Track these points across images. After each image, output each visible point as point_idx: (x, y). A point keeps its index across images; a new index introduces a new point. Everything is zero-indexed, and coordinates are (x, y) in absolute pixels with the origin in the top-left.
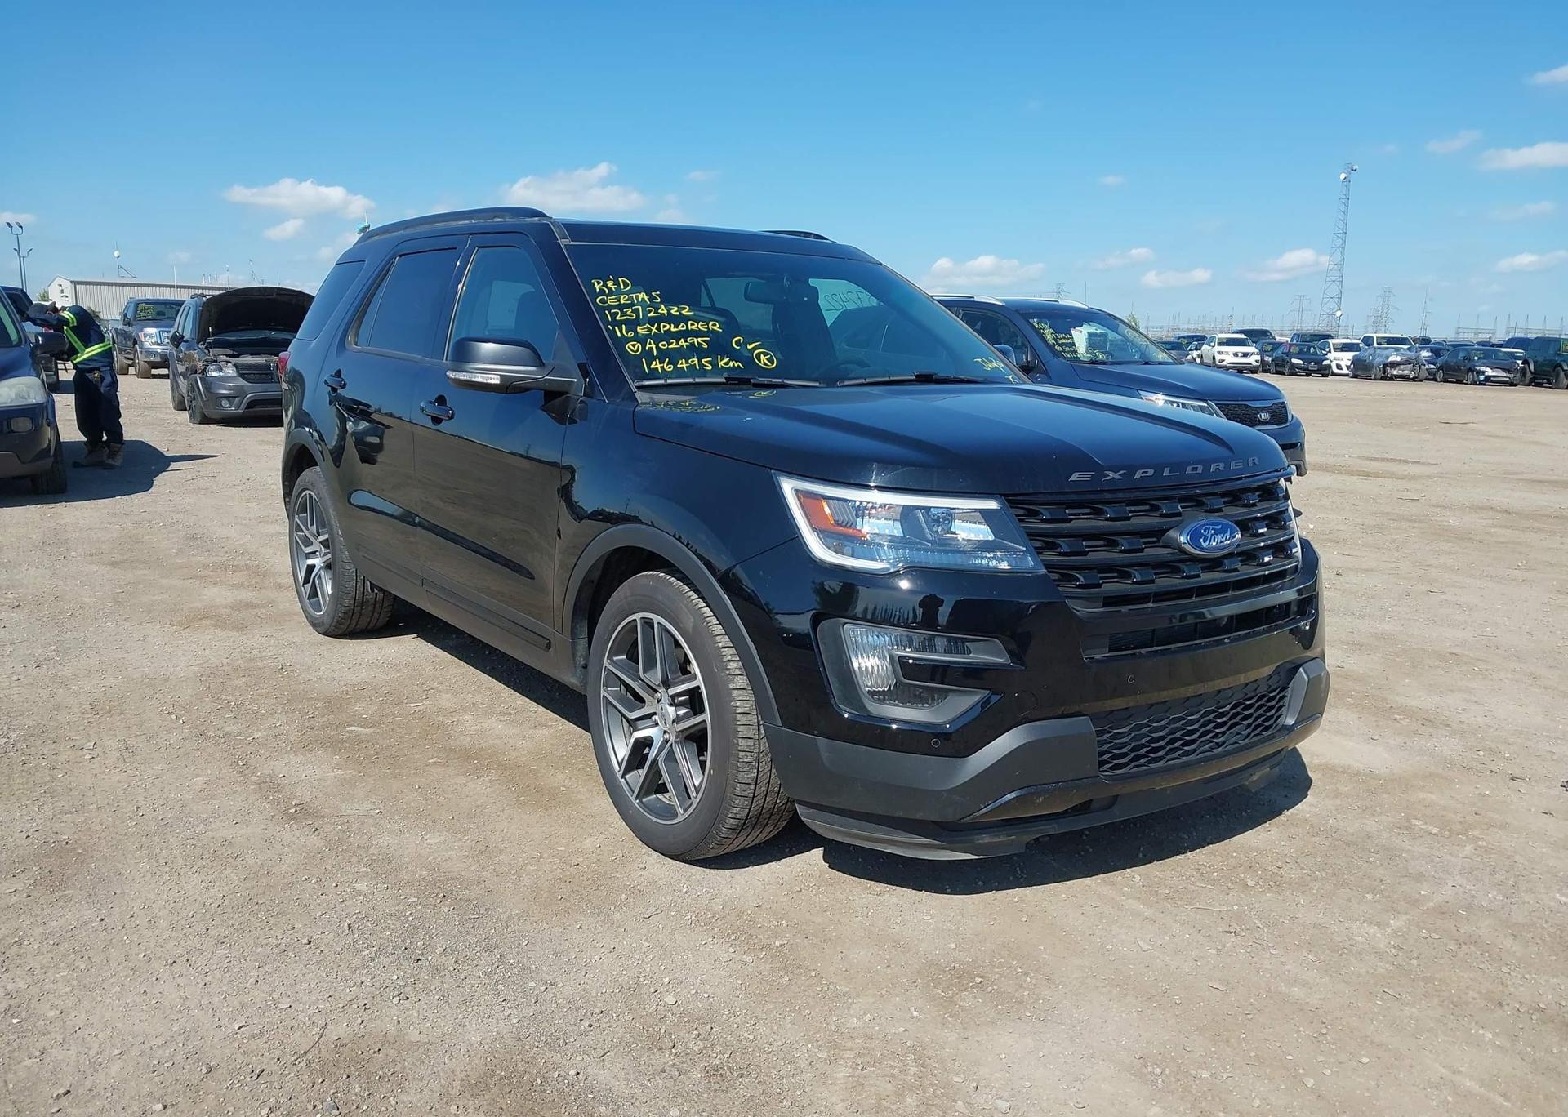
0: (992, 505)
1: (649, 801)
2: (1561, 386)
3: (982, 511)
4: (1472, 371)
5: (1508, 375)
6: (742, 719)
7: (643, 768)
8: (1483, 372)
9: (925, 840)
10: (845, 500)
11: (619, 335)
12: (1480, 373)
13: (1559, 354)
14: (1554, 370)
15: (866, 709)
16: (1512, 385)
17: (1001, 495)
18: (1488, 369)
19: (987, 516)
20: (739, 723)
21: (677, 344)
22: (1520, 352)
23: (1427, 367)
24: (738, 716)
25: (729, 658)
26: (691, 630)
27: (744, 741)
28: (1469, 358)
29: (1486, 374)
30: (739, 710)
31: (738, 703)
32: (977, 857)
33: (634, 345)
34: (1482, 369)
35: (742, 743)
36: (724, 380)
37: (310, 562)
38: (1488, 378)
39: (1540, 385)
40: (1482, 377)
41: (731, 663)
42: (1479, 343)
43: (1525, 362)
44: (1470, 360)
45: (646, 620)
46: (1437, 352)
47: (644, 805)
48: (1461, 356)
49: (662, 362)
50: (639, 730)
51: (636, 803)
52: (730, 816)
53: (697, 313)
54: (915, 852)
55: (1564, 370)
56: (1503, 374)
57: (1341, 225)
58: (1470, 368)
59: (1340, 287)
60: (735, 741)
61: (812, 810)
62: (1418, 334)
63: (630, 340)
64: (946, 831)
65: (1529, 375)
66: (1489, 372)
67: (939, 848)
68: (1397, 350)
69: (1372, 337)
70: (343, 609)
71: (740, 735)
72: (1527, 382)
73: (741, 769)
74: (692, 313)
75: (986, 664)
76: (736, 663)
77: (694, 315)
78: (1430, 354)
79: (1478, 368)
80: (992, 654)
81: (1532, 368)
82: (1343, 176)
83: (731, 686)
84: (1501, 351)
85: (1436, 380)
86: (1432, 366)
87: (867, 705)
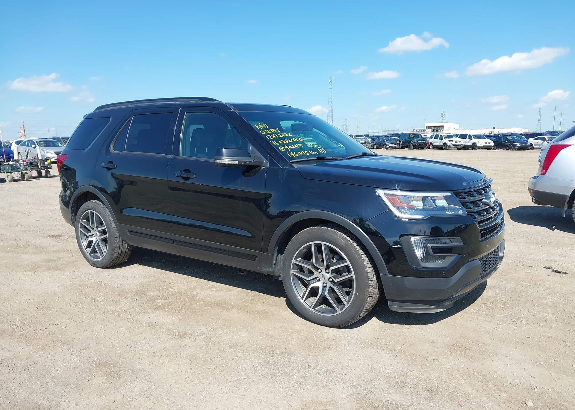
0: (448, 194)
1: (318, 309)
2: (411, 148)
3: (444, 197)
4: (385, 145)
5: (396, 146)
6: (370, 274)
7: (316, 297)
8: (388, 145)
9: (432, 307)
10: (405, 196)
11: (275, 144)
12: (387, 145)
13: (410, 138)
14: (409, 143)
15: (421, 265)
16: (397, 149)
17: (452, 191)
18: (390, 144)
19: (446, 198)
20: (369, 276)
21: (294, 147)
22: (397, 138)
23: (371, 144)
24: (368, 273)
25: (361, 254)
26: (344, 245)
27: (371, 282)
28: (383, 141)
29: (389, 146)
30: (368, 271)
31: (368, 269)
32: (444, 310)
33: (282, 148)
34: (388, 144)
35: (370, 282)
36: (316, 158)
37: (90, 239)
38: (390, 147)
39: (404, 148)
40: (388, 147)
41: (363, 255)
42: (384, 136)
43: (400, 141)
44: (384, 141)
45: (316, 244)
46: (373, 139)
47: (316, 310)
48: (381, 140)
49: (293, 153)
50: (311, 284)
51: (313, 310)
52: (365, 308)
53: (294, 135)
54: (428, 311)
55: (412, 143)
56: (394, 145)
57: (330, 97)
58: (384, 144)
59: (332, 118)
60: (368, 282)
61: (394, 303)
62: (366, 133)
63: (279, 146)
64: (437, 303)
65: (401, 145)
66: (390, 145)
67: (435, 309)
68: (361, 139)
69: (352, 135)
70: (114, 257)
71: (370, 280)
72: (401, 147)
73: (370, 292)
74: (292, 136)
75: (457, 246)
76: (364, 255)
77: (293, 136)
78: (371, 140)
79: (386, 144)
80: (457, 242)
81: (402, 143)
82: (329, 81)
83: (364, 263)
84: (392, 138)
85: (374, 148)
86: (372, 144)
87: (420, 263)
